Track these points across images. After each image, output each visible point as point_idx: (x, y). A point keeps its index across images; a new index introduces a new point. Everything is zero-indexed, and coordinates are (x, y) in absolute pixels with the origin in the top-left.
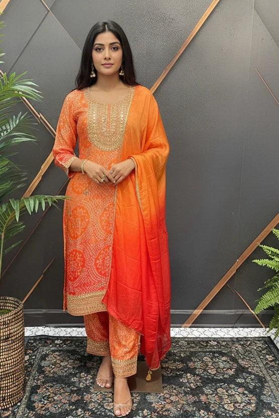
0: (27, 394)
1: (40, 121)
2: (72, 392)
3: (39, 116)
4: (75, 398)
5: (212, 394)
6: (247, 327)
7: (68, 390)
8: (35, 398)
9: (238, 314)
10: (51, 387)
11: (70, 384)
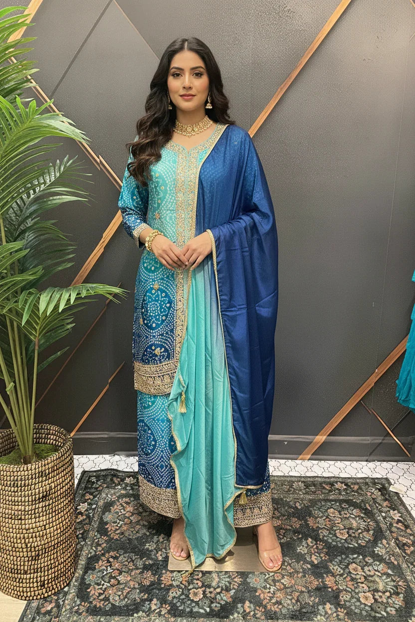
0: (80, 572)
1: (100, 168)
2: (146, 568)
3: (98, 160)
4: (149, 578)
5: (341, 575)
6: (387, 461)
7: (140, 563)
8: (91, 578)
9: (375, 443)
10: (116, 558)
11: (144, 554)
